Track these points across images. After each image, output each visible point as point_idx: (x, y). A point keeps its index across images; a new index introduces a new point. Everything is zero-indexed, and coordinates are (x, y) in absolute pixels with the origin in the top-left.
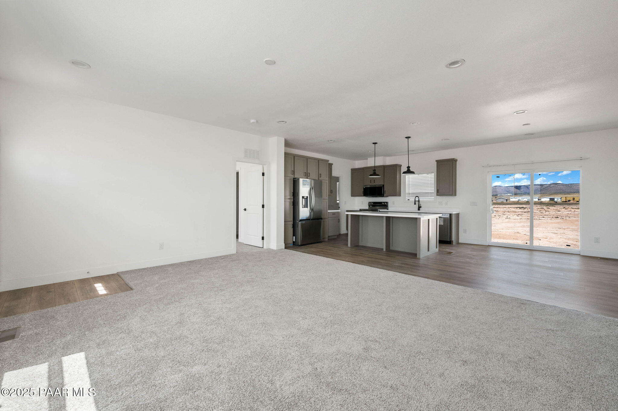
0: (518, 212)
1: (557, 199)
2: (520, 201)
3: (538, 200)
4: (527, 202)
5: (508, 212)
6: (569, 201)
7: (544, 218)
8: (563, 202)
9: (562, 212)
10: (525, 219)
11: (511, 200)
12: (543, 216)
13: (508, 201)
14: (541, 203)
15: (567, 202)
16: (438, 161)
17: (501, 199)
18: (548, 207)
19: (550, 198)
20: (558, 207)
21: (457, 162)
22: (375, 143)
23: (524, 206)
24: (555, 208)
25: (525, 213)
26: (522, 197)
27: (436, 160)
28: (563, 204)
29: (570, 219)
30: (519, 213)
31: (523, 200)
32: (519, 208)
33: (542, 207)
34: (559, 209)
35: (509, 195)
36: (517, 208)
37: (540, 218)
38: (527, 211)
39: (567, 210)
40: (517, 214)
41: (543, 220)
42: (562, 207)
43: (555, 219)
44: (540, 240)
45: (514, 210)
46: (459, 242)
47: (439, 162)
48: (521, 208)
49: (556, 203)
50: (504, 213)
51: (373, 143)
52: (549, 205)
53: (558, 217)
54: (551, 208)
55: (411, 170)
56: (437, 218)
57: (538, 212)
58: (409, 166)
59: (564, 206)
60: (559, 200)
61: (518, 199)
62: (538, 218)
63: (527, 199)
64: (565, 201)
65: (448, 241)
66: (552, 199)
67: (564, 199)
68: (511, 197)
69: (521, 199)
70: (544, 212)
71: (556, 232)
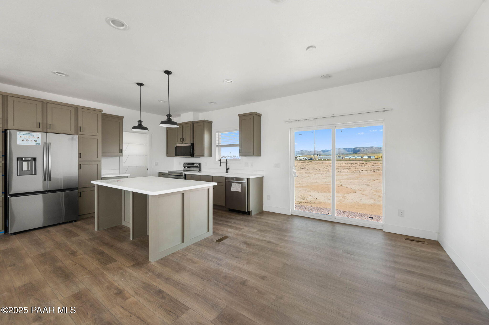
0: (348, 166)
1: (373, 157)
2: (350, 158)
3: (362, 158)
4: (355, 159)
5: (341, 166)
6: (379, 158)
7: (363, 171)
8: (376, 159)
9: (374, 166)
10: (350, 172)
11: (346, 157)
12: (362, 170)
13: (344, 158)
14: (363, 160)
15: (378, 159)
16: (240, 116)
17: (339, 157)
18: (366, 163)
19: (368, 157)
20: (373, 163)
21: (261, 117)
22: (140, 84)
23: (352, 162)
24: (371, 163)
25: (351, 167)
26: (352, 156)
27: (238, 115)
28: (376, 160)
29: (379, 171)
30: (347, 168)
31: (352, 158)
32: (348, 164)
33: (363, 163)
34: (373, 164)
35: (344, 155)
36: (347, 163)
37: (360, 171)
38: (353, 166)
39: (377, 165)
40: (346, 168)
41: (361, 173)
42: (375, 162)
43: (370, 171)
44: (356, 192)
45: (345, 165)
46: (264, 210)
47: (242, 117)
48: (350, 163)
49: (372, 160)
50: (338, 167)
51: (138, 84)
52: (367, 161)
53: (372, 170)
54: (368, 163)
55: (173, 121)
56: (209, 189)
57: (360, 166)
58: (169, 114)
59: (376, 162)
60: (374, 157)
61: (349, 157)
62: (359, 171)
63: (355, 157)
64: (377, 158)
65: (245, 212)
66: (369, 157)
67: (376, 157)
68: (345, 156)
69: (351, 157)
70: (364, 166)
71: (368, 183)
